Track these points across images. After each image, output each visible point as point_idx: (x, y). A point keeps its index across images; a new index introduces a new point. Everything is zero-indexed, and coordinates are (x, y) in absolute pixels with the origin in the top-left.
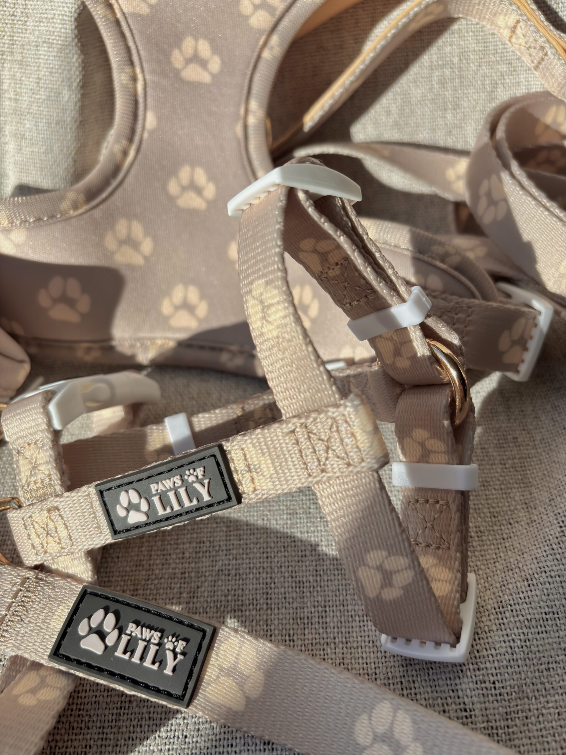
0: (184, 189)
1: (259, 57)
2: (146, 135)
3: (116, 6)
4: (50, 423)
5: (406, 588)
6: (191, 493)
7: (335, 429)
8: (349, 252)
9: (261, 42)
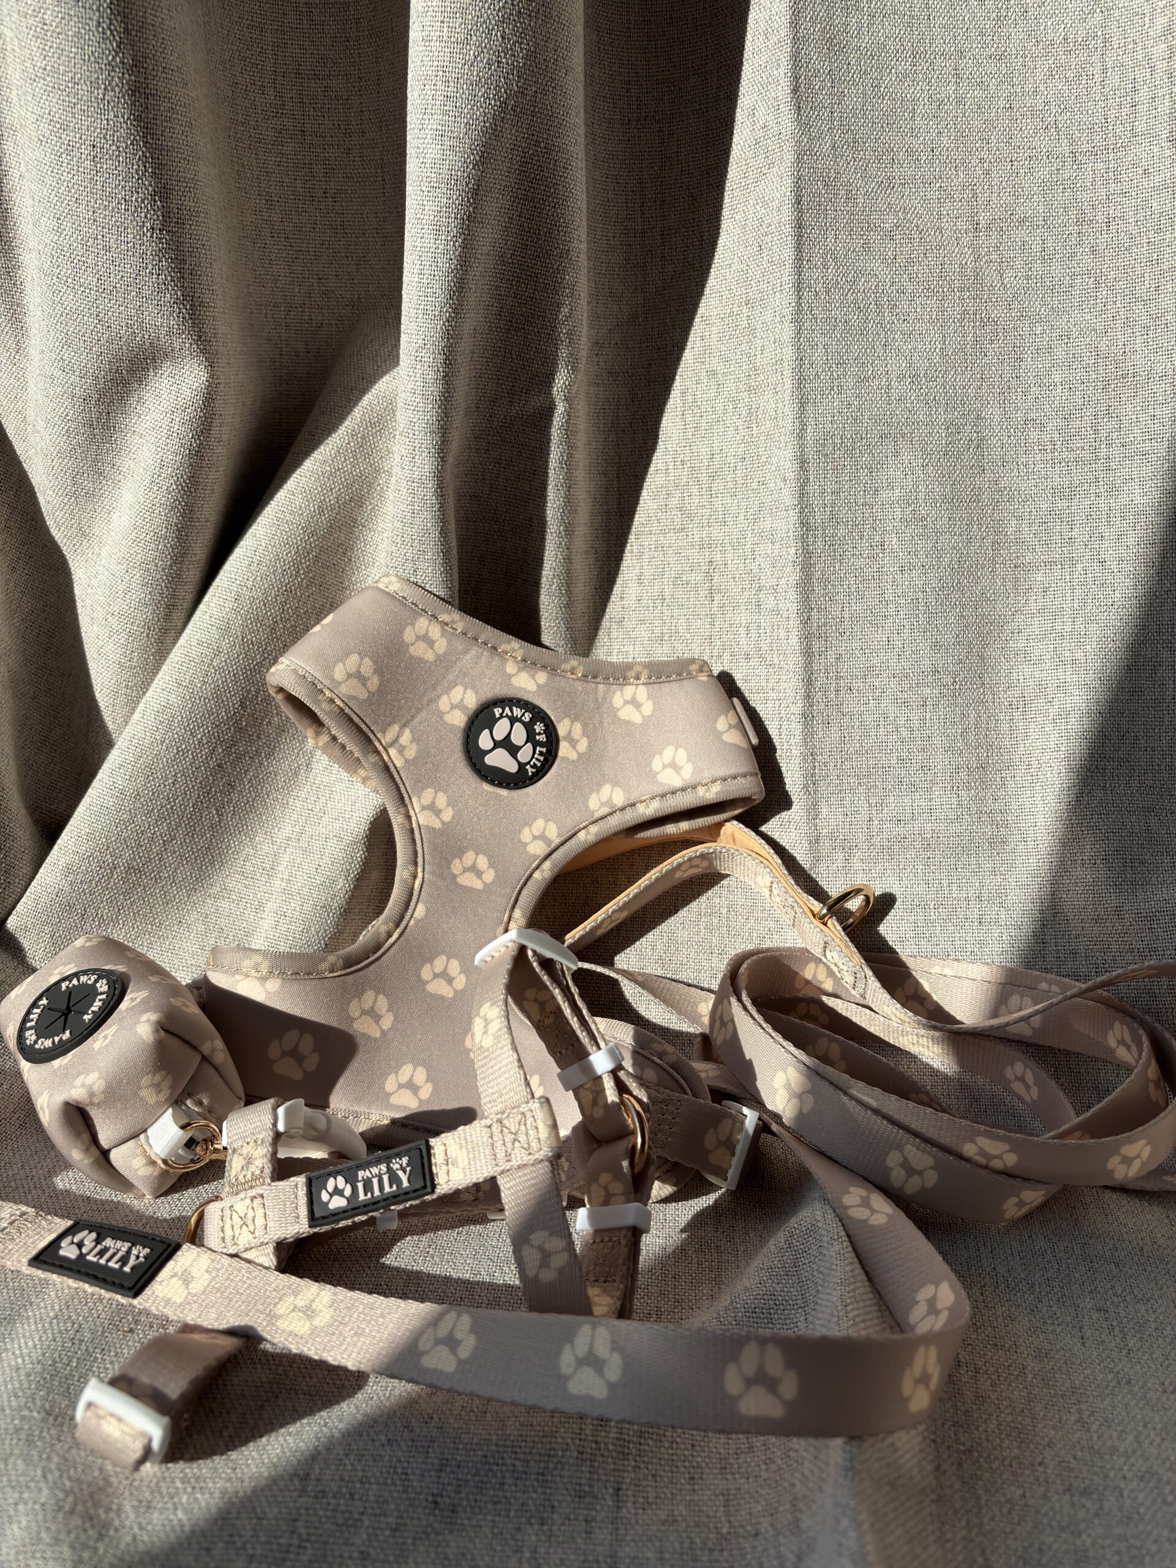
0: (436, 976)
1: (530, 876)
2: (412, 922)
3: (414, 819)
4: (275, 1124)
5: (561, 1271)
6: (394, 1179)
7: (523, 1123)
8: (561, 1003)
9: (534, 865)
